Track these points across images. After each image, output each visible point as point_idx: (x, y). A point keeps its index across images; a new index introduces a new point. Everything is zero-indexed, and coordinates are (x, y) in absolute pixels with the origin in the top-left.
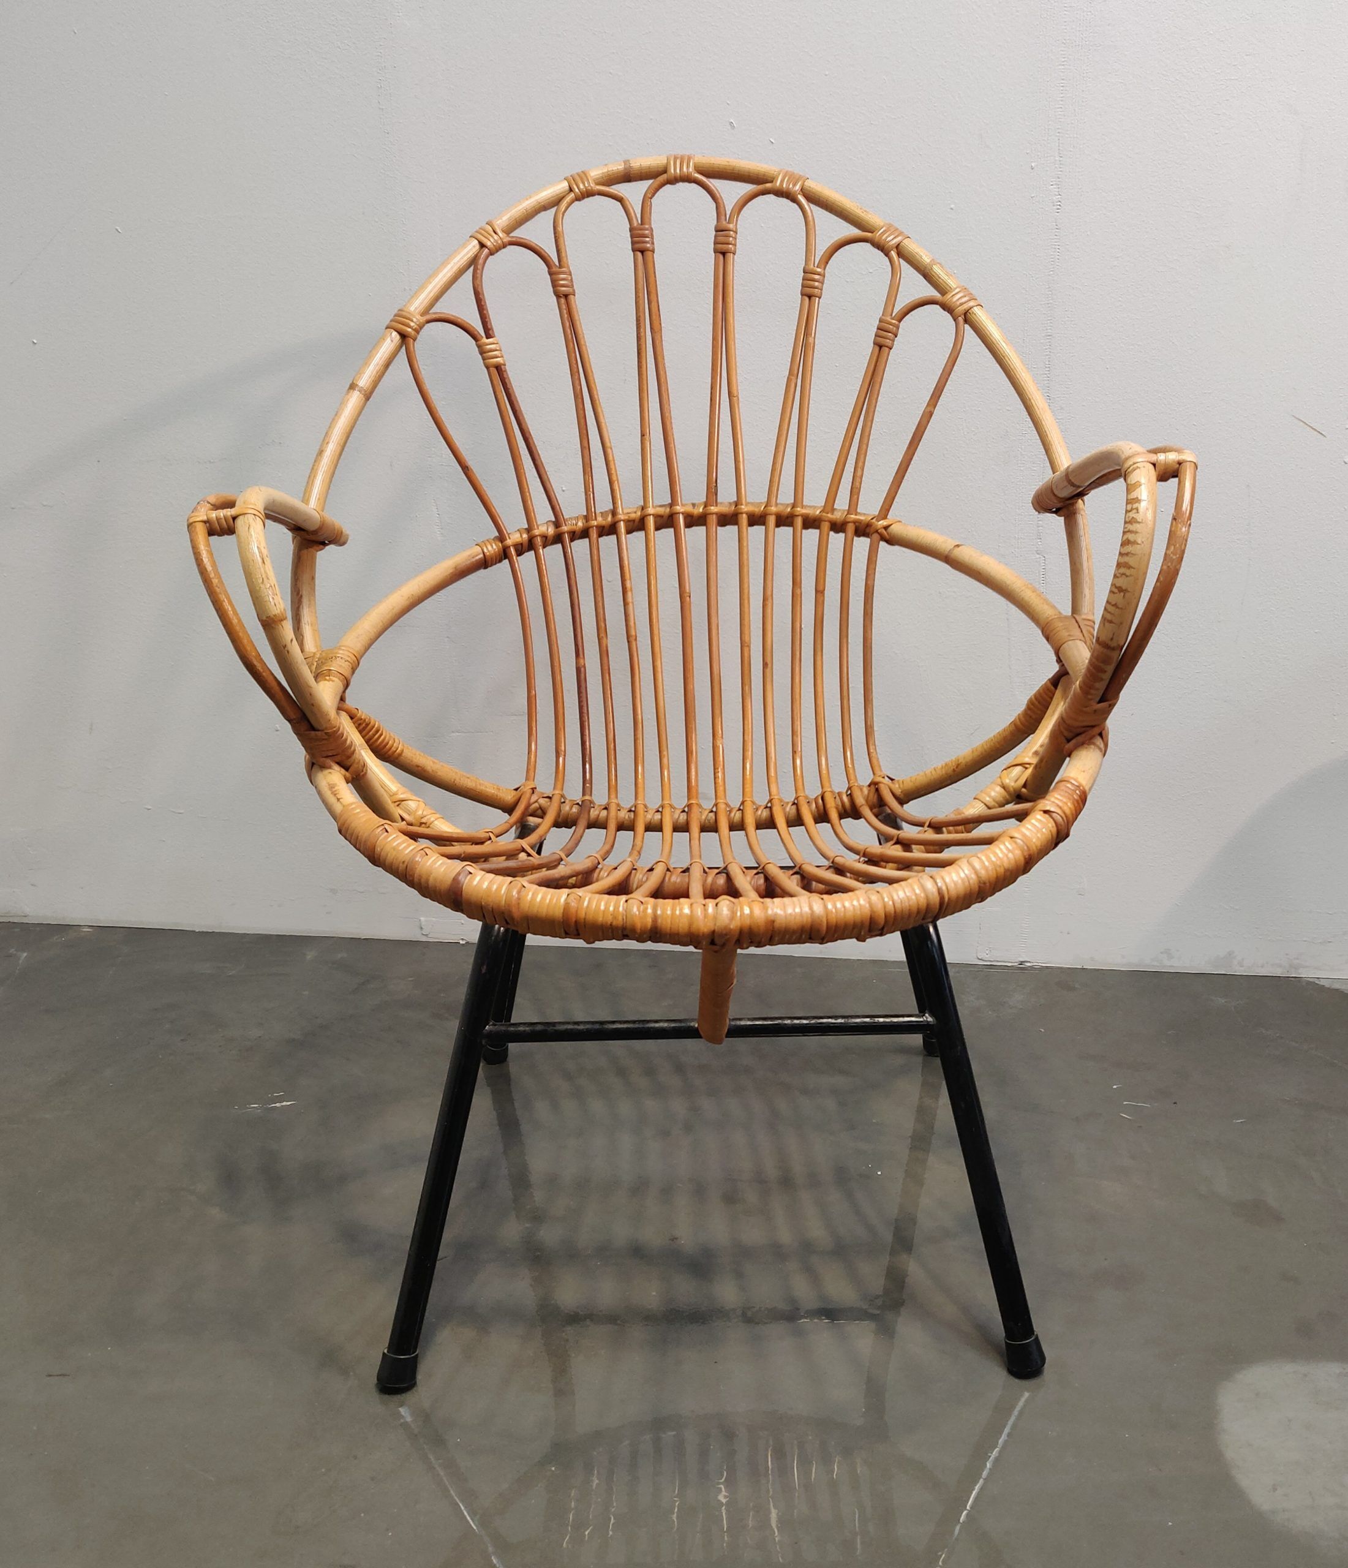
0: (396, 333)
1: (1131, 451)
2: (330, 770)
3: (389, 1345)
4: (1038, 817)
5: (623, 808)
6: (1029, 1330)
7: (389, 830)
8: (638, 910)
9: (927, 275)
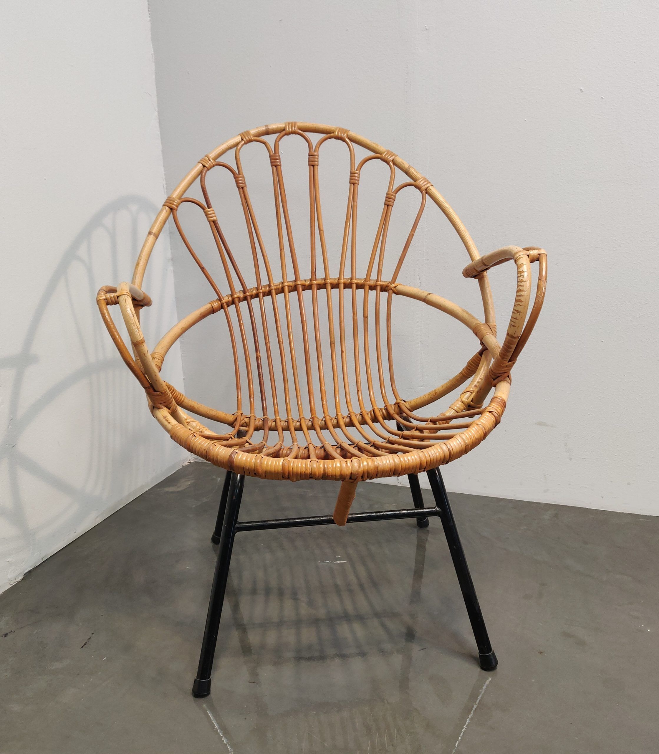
0: (168, 208)
1: (517, 250)
2: (162, 410)
3: (197, 675)
4: (487, 414)
5: (282, 420)
6: (489, 649)
7: (196, 436)
8: (316, 465)
9: (407, 173)
